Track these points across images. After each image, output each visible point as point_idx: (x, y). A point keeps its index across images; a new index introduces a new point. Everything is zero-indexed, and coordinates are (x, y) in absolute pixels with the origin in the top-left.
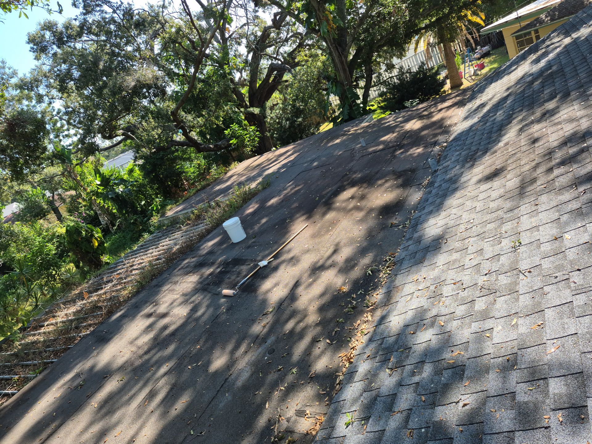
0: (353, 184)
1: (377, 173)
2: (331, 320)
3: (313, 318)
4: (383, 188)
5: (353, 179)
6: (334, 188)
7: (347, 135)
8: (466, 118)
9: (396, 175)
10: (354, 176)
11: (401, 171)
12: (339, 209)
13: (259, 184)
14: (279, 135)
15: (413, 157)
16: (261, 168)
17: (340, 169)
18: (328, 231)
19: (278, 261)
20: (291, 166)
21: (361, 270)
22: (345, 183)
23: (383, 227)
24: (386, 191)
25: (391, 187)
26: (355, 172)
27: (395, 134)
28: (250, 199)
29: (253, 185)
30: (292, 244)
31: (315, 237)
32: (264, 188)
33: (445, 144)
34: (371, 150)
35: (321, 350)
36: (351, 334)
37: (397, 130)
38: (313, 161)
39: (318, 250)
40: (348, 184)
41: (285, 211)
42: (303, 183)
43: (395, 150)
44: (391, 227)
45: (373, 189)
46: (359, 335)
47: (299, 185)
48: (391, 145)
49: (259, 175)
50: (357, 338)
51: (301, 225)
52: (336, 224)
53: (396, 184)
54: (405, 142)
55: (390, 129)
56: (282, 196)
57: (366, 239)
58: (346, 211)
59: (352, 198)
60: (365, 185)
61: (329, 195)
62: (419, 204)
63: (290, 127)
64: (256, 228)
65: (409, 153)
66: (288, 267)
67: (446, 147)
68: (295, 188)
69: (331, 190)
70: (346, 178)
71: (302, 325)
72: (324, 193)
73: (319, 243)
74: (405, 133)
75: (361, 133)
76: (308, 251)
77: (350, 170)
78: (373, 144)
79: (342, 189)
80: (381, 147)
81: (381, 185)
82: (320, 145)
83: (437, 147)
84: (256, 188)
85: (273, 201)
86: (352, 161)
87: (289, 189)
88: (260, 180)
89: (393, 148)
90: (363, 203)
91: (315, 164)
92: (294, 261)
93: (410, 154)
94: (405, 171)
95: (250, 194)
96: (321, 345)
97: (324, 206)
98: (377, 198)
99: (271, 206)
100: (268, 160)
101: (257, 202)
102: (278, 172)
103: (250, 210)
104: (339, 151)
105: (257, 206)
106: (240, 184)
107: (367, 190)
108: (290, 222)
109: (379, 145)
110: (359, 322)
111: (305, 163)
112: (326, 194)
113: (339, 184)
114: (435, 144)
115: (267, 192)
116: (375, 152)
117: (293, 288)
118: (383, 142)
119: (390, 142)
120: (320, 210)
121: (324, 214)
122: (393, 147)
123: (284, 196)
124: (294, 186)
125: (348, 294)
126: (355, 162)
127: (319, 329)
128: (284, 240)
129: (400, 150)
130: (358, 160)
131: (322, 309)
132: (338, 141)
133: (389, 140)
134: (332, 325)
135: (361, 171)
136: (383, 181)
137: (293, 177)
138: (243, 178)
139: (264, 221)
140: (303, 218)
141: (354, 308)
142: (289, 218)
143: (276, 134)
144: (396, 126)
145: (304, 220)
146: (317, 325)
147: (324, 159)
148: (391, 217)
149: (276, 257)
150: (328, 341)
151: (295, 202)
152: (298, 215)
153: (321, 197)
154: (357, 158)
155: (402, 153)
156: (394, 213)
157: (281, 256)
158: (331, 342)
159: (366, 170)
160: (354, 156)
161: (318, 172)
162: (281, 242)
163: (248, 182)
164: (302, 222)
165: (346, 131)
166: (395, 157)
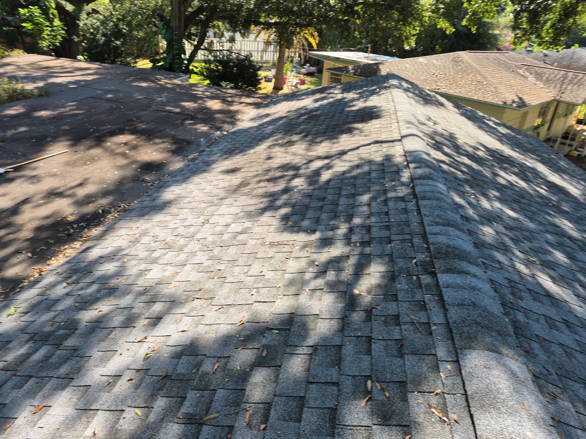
0: (133, 132)
1: (160, 131)
2: (43, 239)
3: (26, 234)
4: (157, 147)
5: (137, 127)
6: (114, 127)
7: (155, 83)
8: (252, 119)
9: (174, 140)
10: (139, 125)
11: (180, 139)
12: (107, 149)
13: (37, 88)
14: (89, 47)
15: (196, 132)
16: (50, 72)
17: (130, 112)
18: (85, 164)
19: (17, 174)
20: (83, 86)
21: (95, 207)
22: (127, 128)
23: (136, 179)
24: (157, 151)
25: (164, 149)
26: (141, 122)
27: (195, 105)
28: (18, 100)
29: (29, 87)
30: (41, 164)
31: (68, 165)
32: (40, 95)
33: (225, 133)
34: (168, 108)
35: (18, 260)
36: (54, 254)
37: (200, 102)
38: (109, 92)
39: (64, 178)
40: (129, 130)
41: (52, 129)
42: (86, 109)
43: (187, 119)
44: (142, 181)
45: (147, 144)
46: (61, 256)
47: (81, 110)
48: (187, 112)
49: (42, 78)
50: (57, 258)
51: (60, 149)
52: (96, 161)
53: (169, 148)
54: (199, 116)
55: (194, 98)
56: (56, 113)
57: (115, 184)
58: (112, 153)
59: (126, 144)
60: (143, 137)
61: (105, 131)
62: (175, 171)
63: (104, 44)
64: (10, 133)
65: (196, 127)
66: (25, 183)
67: (224, 135)
68: (75, 110)
69: (110, 128)
70: (130, 123)
71: (12, 237)
72: (101, 128)
73: (70, 172)
74: (203, 107)
75: (169, 88)
76: (54, 175)
77: (138, 118)
78: (172, 104)
79: (121, 132)
80: (177, 110)
81: (157, 144)
82: (124, 79)
83: (218, 133)
84: (32, 90)
85: (44, 113)
86: (146, 110)
87: (68, 109)
88: (41, 84)
89: (186, 117)
90: (133, 153)
91: (110, 96)
92: (35, 179)
93: (196, 129)
94: (183, 140)
95: (21, 94)
96: (21, 257)
97: (95, 141)
98: (146, 153)
99: (40, 117)
100: (63, 67)
101: (24, 106)
102: (65, 85)
103: (12, 112)
104: (140, 95)
105: (22, 110)
106: (13, 78)
107: (141, 143)
108: (50, 141)
109: (176, 107)
110: (67, 247)
111: (100, 90)
112: (103, 130)
113: (120, 126)
114: (219, 129)
115: (42, 101)
116: (170, 112)
117: (19, 203)
118: (182, 107)
119: (187, 109)
120: (88, 143)
121: (90, 148)
122: (187, 115)
123: (60, 113)
124: (74, 108)
125: (71, 223)
126: (147, 112)
127: (27, 243)
128: (34, 156)
129: (191, 120)
130: (151, 112)
131: (39, 229)
132: (144, 84)
133: (188, 107)
134: (41, 243)
135: (147, 123)
136: (161, 141)
137: (80, 98)
138: (22, 74)
139: (22, 129)
140: (68, 143)
141: (68, 235)
142: (51, 136)
143: (86, 44)
144: (201, 98)
145: (67, 145)
146: (27, 240)
147: (121, 95)
148: (147, 174)
149: (16, 169)
150: (29, 255)
151: (66, 124)
152: (63, 138)
153: (96, 131)
154: (151, 109)
155: (191, 124)
156: (151, 171)
157: (23, 171)
158: (33, 256)
159: (152, 125)
160: (149, 107)
161: (107, 105)
162: (30, 157)
163: (25, 81)
164: (63, 146)
165: (157, 79)
166: (182, 124)
